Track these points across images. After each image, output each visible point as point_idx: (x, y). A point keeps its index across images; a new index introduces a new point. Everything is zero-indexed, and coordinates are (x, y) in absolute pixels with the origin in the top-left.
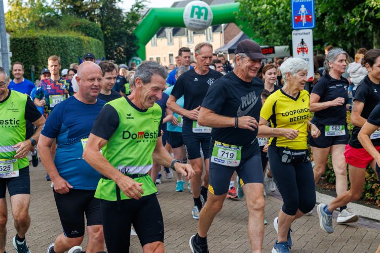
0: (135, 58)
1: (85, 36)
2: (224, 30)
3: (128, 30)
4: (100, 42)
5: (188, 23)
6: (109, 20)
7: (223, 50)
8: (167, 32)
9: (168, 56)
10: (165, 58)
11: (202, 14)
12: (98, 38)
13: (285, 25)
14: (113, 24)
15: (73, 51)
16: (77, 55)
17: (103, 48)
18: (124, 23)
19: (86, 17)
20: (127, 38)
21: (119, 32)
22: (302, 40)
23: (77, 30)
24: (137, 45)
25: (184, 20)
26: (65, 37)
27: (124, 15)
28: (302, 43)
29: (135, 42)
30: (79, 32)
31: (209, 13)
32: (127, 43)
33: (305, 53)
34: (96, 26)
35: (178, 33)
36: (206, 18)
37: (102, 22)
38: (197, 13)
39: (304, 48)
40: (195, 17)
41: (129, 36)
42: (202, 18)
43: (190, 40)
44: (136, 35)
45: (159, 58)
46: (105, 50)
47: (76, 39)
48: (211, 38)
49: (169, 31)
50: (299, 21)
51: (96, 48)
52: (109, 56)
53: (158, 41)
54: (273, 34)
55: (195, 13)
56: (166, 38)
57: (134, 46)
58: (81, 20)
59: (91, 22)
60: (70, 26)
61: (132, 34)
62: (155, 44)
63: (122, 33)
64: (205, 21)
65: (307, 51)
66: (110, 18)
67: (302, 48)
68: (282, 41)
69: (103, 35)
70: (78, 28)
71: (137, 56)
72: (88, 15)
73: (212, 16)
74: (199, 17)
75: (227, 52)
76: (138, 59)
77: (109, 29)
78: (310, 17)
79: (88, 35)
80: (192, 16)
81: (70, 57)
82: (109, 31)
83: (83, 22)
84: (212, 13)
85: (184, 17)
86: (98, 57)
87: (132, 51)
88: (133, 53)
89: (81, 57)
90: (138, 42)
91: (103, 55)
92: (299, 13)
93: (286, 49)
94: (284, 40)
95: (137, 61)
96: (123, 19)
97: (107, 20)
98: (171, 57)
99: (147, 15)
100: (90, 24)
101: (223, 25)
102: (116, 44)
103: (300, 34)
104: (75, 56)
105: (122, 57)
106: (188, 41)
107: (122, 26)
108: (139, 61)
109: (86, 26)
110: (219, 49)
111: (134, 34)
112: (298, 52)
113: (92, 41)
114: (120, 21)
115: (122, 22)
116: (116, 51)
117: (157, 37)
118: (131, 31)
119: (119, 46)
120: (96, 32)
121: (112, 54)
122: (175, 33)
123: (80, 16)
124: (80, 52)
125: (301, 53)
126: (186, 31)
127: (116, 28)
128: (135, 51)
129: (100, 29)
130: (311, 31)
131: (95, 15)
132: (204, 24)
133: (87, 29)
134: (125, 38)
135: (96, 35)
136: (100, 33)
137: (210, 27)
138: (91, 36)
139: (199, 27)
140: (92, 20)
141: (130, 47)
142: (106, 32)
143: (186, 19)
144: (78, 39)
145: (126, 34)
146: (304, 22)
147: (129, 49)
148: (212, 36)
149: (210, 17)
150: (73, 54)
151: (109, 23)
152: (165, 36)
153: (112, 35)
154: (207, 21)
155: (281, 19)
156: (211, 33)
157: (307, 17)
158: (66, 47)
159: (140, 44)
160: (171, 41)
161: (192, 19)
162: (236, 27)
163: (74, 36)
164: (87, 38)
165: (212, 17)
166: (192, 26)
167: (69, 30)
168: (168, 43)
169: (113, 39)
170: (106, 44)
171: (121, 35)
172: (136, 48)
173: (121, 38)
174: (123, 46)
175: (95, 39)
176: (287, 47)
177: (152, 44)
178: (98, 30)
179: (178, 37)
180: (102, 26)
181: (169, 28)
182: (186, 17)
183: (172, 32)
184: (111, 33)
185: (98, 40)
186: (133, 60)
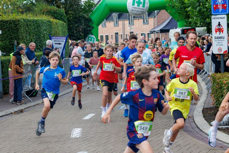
0: (90, 36)
1: (54, 19)
2: (157, 15)
3: (85, 15)
4: (64, 23)
5: (131, 10)
6: (71, 7)
7: (156, 30)
8: (113, 16)
9: (114, 34)
10: (112, 35)
11: (141, 3)
12: (63, 20)
13: (204, 11)
14: (74, 10)
15: (45, 30)
16: (48, 33)
17: (67, 28)
18: (83, 9)
19: (55, 4)
20: (84, 21)
21: (78, 16)
22: (219, 22)
23: (47, 14)
24: (92, 26)
25: (128, 8)
26: (39, 20)
27: (83, 3)
28: (219, 25)
29: (90, 24)
30: (49, 16)
31: (146, 2)
32: (84, 24)
33: (221, 32)
34: (62, 11)
35: (122, 17)
36: (144, 6)
37: (65, 8)
38: (137, 2)
39: (220, 29)
40: (136, 5)
41: (86, 19)
42: (141, 6)
43: (131, 23)
44: (91, 18)
45: (108, 36)
46: (68, 30)
47: (47, 21)
48: (147, 21)
49: (115, 15)
50: (216, 8)
51: (62, 28)
52: (71, 34)
53: (107, 23)
54: (195, 18)
55: (135, 2)
56: (113, 21)
57: (90, 27)
58: (50, 7)
59: (57, 9)
60: (42, 11)
61: (88, 18)
62: (105, 26)
63: (81, 17)
64: (143, 8)
65: (222, 31)
66: (72, 5)
67: (219, 29)
68: (202, 24)
69: (66, 18)
70: (48, 13)
71: (92, 34)
72: (56, 3)
73: (149, 4)
74: (138, 5)
75: (159, 32)
76: (93, 36)
77: (71, 14)
78: (225, 5)
79: (55, 18)
80: (133, 4)
81: (43, 34)
82: (71, 15)
83: (52, 8)
84: (148, 2)
85: (127, 5)
86: (63, 35)
87: (88, 31)
88: (89, 32)
89: (51, 34)
90: (92, 24)
91: (67, 33)
92: (217, 3)
93: (204, 29)
94: (203, 23)
95: (92, 38)
96: (82, 6)
97: (70, 7)
98: (117, 35)
99: (99, 4)
100: (57, 10)
101: (156, 11)
102: (76, 25)
103: (218, 18)
104: (46, 34)
105: (81, 35)
106: (129, 23)
107: (81, 12)
108: (93, 38)
109: (54, 11)
110: (153, 29)
111: (90, 18)
112: (216, 31)
113: (59, 22)
114: (80, 8)
115: (81, 8)
116: (76, 31)
117: (106, 20)
118: (87, 15)
119: (78, 26)
120: (62, 16)
121: (73, 32)
122: (120, 17)
123: (50, 4)
124: (50, 31)
125: (218, 33)
126: (128, 15)
127: (76, 13)
128: (90, 30)
129: (65, 14)
130: (225, 16)
131: (60, 3)
132: (143, 10)
133: (55, 13)
134: (83, 21)
135: (61, 18)
136: (65, 16)
137: (147, 13)
138: (58, 19)
139: (138, 13)
140: (58, 7)
141: (87, 28)
142: (68, 16)
143: (129, 6)
144: (49, 21)
145: (84, 17)
146: (221, 9)
147: (86, 29)
148: (147, 20)
149: (147, 5)
150: (45, 32)
151: (72, 9)
152: (112, 20)
153: (73, 18)
154: (145, 8)
155: (202, 6)
156: (147, 17)
157: (223, 5)
158: (39, 27)
159: (94, 26)
160: (117, 23)
161: (133, 6)
162: (166, 12)
163: (46, 19)
164: (55, 21)
165: (149, 6)
166: (133, 12)
167: (41, 15)
168: (114, 25)
169: (74, 21)
170: (69, 25)
171: (80, 18)
172: (91, 28)
173: (80, 20)
174: (82, 27)
175: (61, 21)
176: (205, 28)
177: (102, 26)
178: (63, 14)
179: (122, 20)
180: (66, 11)
181: (115, 13)
182: (129, 5)
183: (117, 17)
184: (72, 16)
185: (63, 22)
186: (89, 37)
